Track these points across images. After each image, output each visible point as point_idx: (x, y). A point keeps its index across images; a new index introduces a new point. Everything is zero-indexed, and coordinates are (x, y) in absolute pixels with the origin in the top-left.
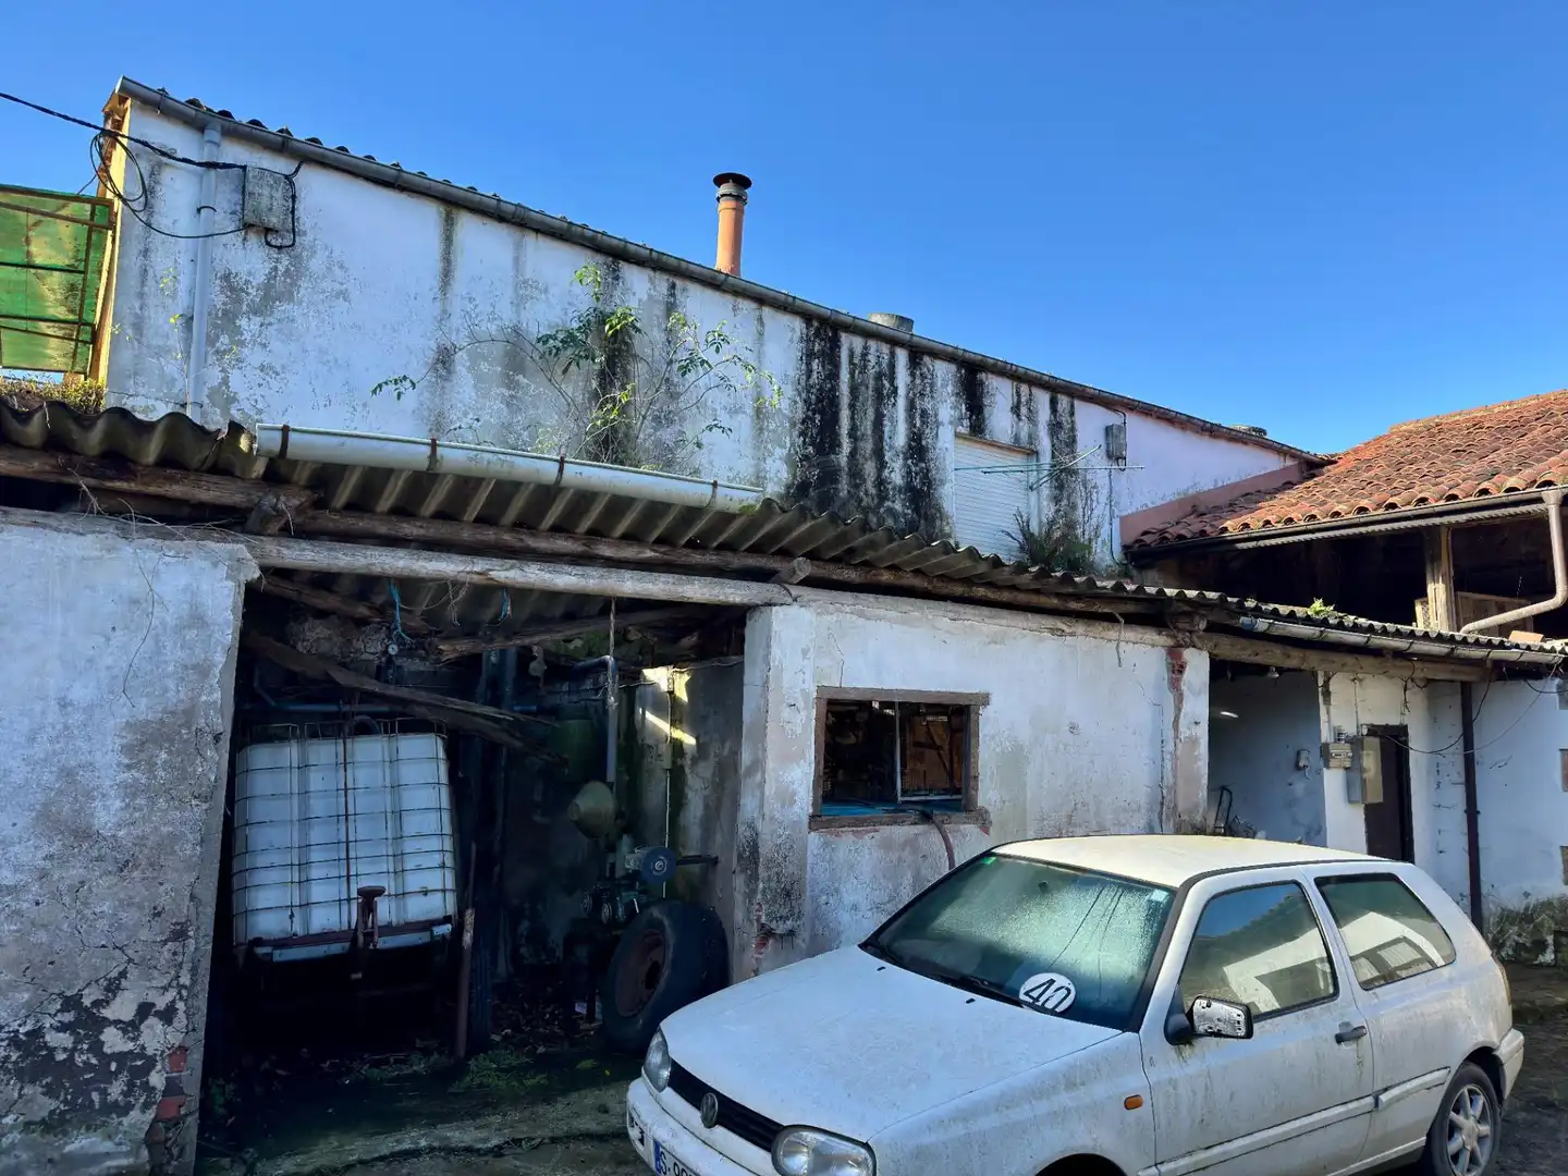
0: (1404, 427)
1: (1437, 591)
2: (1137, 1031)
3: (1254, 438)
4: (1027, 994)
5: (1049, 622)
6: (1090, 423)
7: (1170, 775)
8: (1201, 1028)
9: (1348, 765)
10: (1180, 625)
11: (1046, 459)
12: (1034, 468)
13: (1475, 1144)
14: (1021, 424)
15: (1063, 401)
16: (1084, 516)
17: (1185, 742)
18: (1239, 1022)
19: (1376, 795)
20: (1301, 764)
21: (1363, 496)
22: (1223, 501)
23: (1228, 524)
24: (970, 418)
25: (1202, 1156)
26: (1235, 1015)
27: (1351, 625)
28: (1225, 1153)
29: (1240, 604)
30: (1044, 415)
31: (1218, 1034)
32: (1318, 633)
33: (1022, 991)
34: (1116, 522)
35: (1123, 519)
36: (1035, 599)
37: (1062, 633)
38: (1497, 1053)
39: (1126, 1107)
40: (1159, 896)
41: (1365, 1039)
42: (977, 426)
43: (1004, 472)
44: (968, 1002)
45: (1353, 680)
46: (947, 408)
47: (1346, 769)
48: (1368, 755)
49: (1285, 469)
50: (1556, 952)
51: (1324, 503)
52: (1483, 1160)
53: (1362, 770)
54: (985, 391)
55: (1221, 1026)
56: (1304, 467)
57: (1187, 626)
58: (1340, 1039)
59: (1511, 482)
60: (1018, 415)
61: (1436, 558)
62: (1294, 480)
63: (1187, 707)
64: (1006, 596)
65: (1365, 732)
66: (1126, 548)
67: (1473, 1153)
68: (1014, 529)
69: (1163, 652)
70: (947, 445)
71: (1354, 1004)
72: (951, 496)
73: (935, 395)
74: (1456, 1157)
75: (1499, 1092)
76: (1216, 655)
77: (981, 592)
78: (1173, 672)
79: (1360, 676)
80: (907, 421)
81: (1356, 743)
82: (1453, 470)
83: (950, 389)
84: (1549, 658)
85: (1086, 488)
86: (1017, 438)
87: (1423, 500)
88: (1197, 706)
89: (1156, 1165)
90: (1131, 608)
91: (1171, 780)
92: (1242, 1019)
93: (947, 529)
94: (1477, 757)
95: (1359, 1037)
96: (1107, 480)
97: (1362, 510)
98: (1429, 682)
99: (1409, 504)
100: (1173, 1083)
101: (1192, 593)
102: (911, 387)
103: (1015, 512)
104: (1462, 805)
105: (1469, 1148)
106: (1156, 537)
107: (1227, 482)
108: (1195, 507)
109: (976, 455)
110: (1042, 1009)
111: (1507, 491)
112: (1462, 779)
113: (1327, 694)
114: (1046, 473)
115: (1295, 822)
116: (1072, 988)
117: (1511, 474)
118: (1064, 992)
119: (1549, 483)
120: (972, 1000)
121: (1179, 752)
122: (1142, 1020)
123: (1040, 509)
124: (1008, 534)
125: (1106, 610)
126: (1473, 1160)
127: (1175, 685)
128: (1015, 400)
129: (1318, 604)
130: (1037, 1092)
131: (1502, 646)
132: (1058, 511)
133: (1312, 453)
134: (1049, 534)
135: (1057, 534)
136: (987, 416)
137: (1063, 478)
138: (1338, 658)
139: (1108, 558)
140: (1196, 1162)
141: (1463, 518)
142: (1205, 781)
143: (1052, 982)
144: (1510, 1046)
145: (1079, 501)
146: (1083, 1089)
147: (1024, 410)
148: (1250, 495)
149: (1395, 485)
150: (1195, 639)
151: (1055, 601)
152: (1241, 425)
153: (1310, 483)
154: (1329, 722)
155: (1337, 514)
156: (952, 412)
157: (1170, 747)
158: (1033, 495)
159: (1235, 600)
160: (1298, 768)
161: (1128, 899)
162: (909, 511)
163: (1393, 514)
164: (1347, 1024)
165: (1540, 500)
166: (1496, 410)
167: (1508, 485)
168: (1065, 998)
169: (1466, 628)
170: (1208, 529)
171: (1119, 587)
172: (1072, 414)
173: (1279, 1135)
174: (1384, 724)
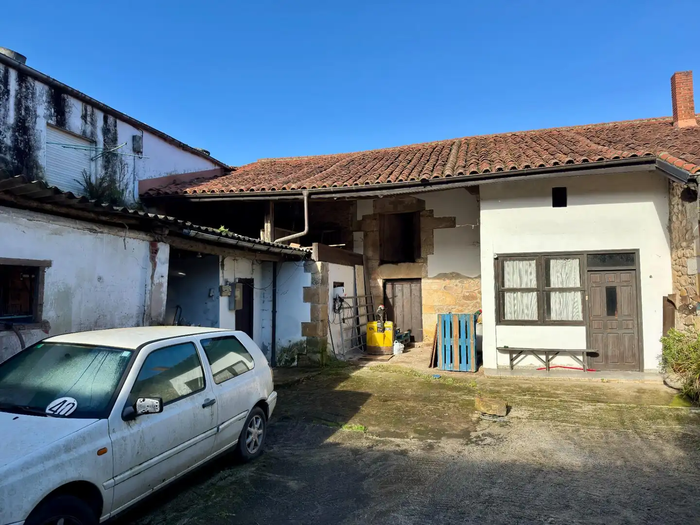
0: (263, 161)
1: (268, 226)
2: (107, 418)
3: (204, 155)
4: (50, 410)
5: (89, 226)
6: (125, 133)
7: (149, 300)
8: (140, 412)
9: (229, 294)
10: (157, 231)
11: (101, 146)
12: (94, 149)
13: (257, 438)
14: (87, 126)
15: (111, 119)
16: (120, 177)
17: (157, 285)
18: (157, 406)
19: (240, 307)
20: (211, 295)
21: (242, 185)
22: (187, 180)
23: (187, 190)
24: (56, 116)
25: (137, 468)
26: (155, 403)
27: (231, 236)
28: (148, 465)
29: (184, 224)
30: (100, 123)
31: (147, 413)
32: (217, 239)
33: (48, 408)
34: (137, 183)
35: (140, 182)
36: (80, 213)
37: (95, 232)
38: (267, 401)
39: (98, 454)
40: (126, 354)
41: (215, 405)
42: (60, 122)
43: (75, 148)
44: (14, 419)
45: (234, 260)
46: (42, 109)
47: (229, 296)
48: (238, 290)
49: (215, 170)
50: (298, 361)
51: (227, 186)
52: (259, 444)
53: (235, 297)
54: (66, 104)
55: (149, 409)
56: (223, 170)
57: (159, 232)
58: (204, 406)
59: (293, 186)
60: (86, 121)
61: (268, 213)
62: (218, 175)
63: (158, 269)
64: (64, 210)
65: (237, 281)
66: (140, 196)
67: (256, 442)
68: (81, 178)
69: (148, 243)
70: (42, 129)
71: (212, 391)
72: (43, 157)
73: (34, 100)
74: (249, 445)
75: (267, 416)
76: (173, 246)
77: (48, 207)
78: (152, 253)
79: (236, 258)
80: (15, 110)
81: (233, 285)
82: (276, 179)
83: (44, 98)
84: (301, 253)
85: (121, 164)
86: (84, 132)
87: (263, 189)
88: (163, 269)
89: (113, 478)
90: (133, 222)
91: (149, 303)
92: (158, 404)
93: (40, 174)
94: (277, 291)
95: (212, 404)
96: (133, 161)
97: (242, 190)
98: (263, 262)
99: (259, 190)
100: (124, 438)
101: (161, 217)
102: (18, 92)
103: (82, 171)
104: (271, 309)
105: (254, 440)
106: (155, 192)
107: (189, 172)
108: (175, 180)
109: (58, 137)
110: (58, 416)
111: (291, 189)
112: (272, 299)
113: (223, 265)
114: (100, 152)
115: (207, 319)
116: (76, 403)
117: (294, 183)
118: (72, 405)
119: (305, 188)
120: (17, 418)
121: (153, 289)
122: (110, 412)
123: (97, 171)
124: (79, 182)
125: (120, 222)
126: (256, 444)
127: (153, 259)
128: (84, 113)
129: (222, 228)
130: (47, 457)
131: (286, 248)
132: (106, 173)
133: (227, 164)
134: (101, 184)
135: (105, 184)
136: (67, 117)
137: (110, 158)
138: (227, 250)
139: (131, 199)
140: (134, 472)
141: (277, 198)
142: (165, 302)
143: (65, 401)
144: (271, 398)
145: (118, 170)
146: (74, 450)
147: (89, 119)
148: (199, 178)
149: (255, 182)
150: (163, 238)
151: (93, 215)
152: (199, 148)
153: (225, 177)
154: (223, 277)
155: (232, 191)
156: (46, 111)
157: (149, 287)
158: (93, 164)
159: (181, 221)
160: (209, 296)
161: (111, 357)
162: (16, 161)
163: (252, 193)
164: (208, 399)
165: (301, 194)
166: (294, 159)
167: (292, 187)
168: (71, 408)
169: (277, 241)
170: (179, 191)
171: (136, 213)
172: (115, 126)
173: (175, 452)
174: (244, 278)
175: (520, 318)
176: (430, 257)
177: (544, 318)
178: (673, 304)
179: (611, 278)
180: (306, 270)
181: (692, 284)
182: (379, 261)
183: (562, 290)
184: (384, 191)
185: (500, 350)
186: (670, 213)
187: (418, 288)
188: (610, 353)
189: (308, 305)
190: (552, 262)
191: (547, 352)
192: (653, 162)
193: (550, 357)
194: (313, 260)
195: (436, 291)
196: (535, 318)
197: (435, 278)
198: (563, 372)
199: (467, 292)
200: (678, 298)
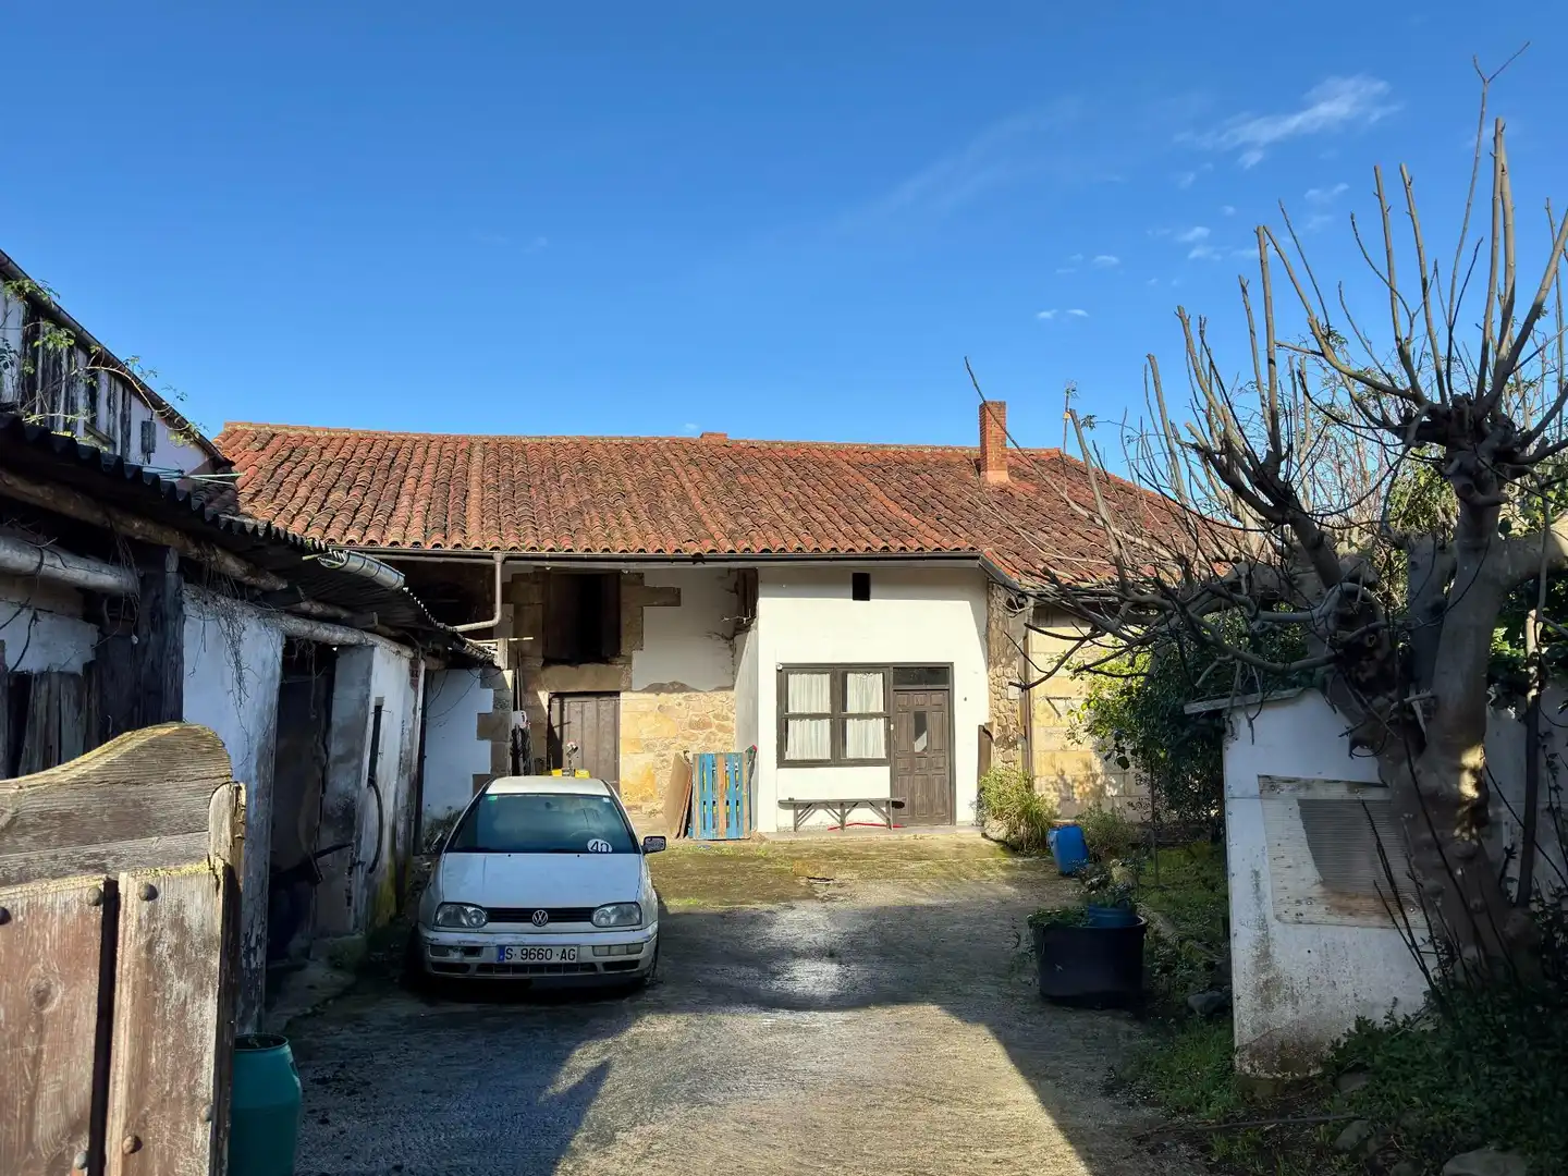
24: (90, 408)
46: (82, 396)
54: (98, 382)
59: (476, 544)
94: (428, 720)
111: (471, 549)
119: (496, 549)
136: (97, 406)
165: (491, 558)
167: (474, 545)
175: (806, 758)
176: (636, 654)
177: (838, 758)
178: (991, 737)
179: (920, 700)
180: (484, 685)
181: (1013, 711)
182: (542, 660)
183: (860, 716)
184: (631, 563)
185: (783, 804)
186: (988, 618)
187: (611, 707)
188: (917, 802)
189: (487, 745)
190: (850, 677)
191: (842, 804)
192: (977, 558)
193: (847, 810)
194: (499, 668)
195: (646, 714)
196: (827, 756)
197: (645, 690)
198: (860, 832)
199: (696, 716)
200: (995, 726)
